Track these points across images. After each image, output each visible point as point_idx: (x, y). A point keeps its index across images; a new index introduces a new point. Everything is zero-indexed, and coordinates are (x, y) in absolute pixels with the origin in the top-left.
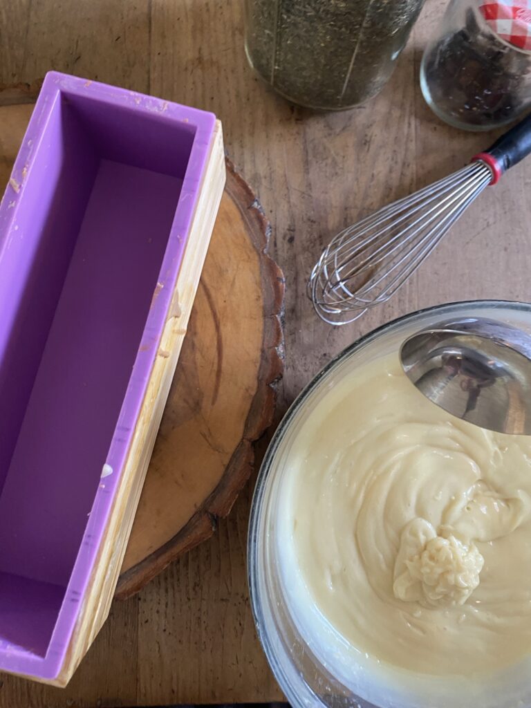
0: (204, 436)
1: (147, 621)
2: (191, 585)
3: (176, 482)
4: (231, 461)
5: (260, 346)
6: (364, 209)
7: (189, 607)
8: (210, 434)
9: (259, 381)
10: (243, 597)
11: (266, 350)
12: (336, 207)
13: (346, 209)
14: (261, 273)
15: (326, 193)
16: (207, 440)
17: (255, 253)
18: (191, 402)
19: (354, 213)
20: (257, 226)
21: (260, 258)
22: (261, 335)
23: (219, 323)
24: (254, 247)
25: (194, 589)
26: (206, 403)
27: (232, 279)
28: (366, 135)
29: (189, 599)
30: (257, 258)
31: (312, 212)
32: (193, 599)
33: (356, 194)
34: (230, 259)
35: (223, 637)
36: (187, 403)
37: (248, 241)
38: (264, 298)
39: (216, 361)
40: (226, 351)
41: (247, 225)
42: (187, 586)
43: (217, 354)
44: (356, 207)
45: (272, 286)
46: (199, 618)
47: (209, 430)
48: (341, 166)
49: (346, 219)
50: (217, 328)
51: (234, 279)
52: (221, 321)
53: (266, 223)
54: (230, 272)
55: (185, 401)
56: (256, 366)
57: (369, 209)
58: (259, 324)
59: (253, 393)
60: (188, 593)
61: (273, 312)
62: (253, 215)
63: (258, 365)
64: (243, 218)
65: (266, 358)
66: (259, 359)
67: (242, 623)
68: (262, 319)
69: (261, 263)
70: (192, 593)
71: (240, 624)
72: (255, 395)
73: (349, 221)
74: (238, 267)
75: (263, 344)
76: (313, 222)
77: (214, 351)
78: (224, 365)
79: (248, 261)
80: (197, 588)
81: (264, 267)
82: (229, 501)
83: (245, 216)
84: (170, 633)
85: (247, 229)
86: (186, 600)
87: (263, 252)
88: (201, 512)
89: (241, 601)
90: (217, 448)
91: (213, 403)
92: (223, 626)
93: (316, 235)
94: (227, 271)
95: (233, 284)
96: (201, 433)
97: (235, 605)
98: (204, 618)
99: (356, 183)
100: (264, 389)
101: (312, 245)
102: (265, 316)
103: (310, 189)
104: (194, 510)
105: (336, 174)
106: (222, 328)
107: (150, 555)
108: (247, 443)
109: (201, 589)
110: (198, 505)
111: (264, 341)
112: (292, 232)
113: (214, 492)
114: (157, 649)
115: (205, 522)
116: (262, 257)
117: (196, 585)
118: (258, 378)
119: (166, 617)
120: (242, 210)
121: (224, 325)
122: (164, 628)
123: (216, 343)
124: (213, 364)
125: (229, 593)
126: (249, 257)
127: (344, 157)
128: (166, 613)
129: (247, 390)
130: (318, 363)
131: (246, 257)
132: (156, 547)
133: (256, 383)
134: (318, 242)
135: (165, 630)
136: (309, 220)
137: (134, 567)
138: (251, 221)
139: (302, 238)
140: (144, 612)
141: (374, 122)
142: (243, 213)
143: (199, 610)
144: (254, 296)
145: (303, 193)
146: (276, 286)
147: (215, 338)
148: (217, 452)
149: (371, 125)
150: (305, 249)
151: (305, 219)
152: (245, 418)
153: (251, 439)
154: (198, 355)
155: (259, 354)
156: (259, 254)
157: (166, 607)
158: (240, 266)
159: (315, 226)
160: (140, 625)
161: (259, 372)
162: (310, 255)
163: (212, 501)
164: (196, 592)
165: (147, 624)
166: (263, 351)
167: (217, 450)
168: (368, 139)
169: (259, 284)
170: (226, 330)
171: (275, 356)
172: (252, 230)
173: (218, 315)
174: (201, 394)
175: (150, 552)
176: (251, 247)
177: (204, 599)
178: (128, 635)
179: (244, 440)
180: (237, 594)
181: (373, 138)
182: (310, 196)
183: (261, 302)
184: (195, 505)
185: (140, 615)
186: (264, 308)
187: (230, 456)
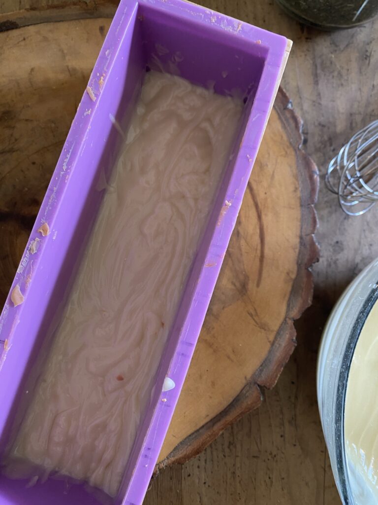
0: (251, 315)
1: (189, 475)
2: (226, 444)
3: (229, 357)
4: (276, 338)
5: (298, 233)
6: (367, 114)
7: (225, 463)
8: (256, 313)
9: (299, 265)
10: (271, 454)
11: (304, 237)
12: (343, 113)
13: (351, 115)
14: (298, 166)
15: (334, 101)
16: (254, 319)
17: (292, 149)
18: (238, 284)
19: (358, 119)
20: (293, 125)
21: (296, 153)
22: (299, 223)
23: (261, 213)
24: (290, 143)
25: (229, 447)
26: (251, 286)
27: (271, 173)
28: (367, 51)
29: (224, 456)
30: (293, 153)
31: (322, 118)
32: (229, 456)
33: (359, 102)
34: (269, 154)
35: (255, 489)
36: (235, 285)
37: (285, 138)
38: (302, 190)
39: (259, 247)
40: (268, 239)
41: (284, 124)
42: (223, 445)
43: (259, 241)
44: (360, 113)
45: (308, 179)
46: (234, 473)
47: (255, 310)
48: (346, 78)
49: (351, 124)
50: (259, 217)
51: (274, 172)
52: (262, 212)
53: (300, 122)
54: (269, 166)
55: (233, 284)
56: (295, 252)
57: (371, 115)
58: (297, 213)
59: (293, 276)
60: (223, 451)
61: (309, 203)
62: (288, 115)
63: (297, 250)
64: (280, 118)
65: (305, 245)
66: (298, 245)
67: (271, 477)
68: (299, 208)
69: (297, 158)
70: (227, 450)
71: (270, 478)
72: (296, 278)
73: (354, 125)
74: (276, 161)
75: (301, 232)
76: (323, 126)
77: (257, 238)
78: (266, 251)
79: (285, 157)
80: (231, 447)
81: (300, 161)
82: (275, 374)
83: (282, 116)
84: (209, 486)
85: (284, 127)
86: (223, 457)
87: (298, 148)
88: (251, 383)
89: (270, 458)
90: (263, 327)
91: (258, 285)
92: (255, 479)
93: (326, 138)
94: (267, 165)
95: (273, 177)
96: (249, 313)
97: (265, 461)
98: (238, 473)
99: (359, 93)
100: (303, 272)
101: (323, 146)
102: (301, 206)
103: (320, 98)
104: (244, 382)
105: (342, 85)
106: (263, 217)
107: (207, 423)
108: (290, 323)
109: (235, 447)
110: (249, 377)
111: (301, 228)
112: (305, 136)
113: (261, 366)
114: (199, 500)
115: (255, 392)
116: (298, 152)
117: (230, 444)
118: (297, 263)
119: (205, 471)
120: (279, 112)
121: (266, 215)
122: (204, 481)
123: (258, 231)
124: (256, 250)
125: (260, 451)
126: (286, 152)
127: (348, 70)
128: (205, 468)
129: (288, 274)
130: (331, 250)
131: (284, 153)
132: (212, 415)
133: (296, 268)
134: (328, 144)
135: (205, 483)
136: (320, 124)
137: (193, 434)
138: (287, 120)
139: (314, 140)
140: (186, 468)
141: (374, 39)
142: (280, 114)
143: (234, 465)
144: (292, 188)
145: (314, 102)
146: (311, 177)
147: (258, 227)
148: (263, 331)
149: (371, 42)
150: (318, 150)
151: (316, 124)
152: (287, 298)
153: (293, 318)
154: (243, 242)
155: (297, 240)
156: (295, 150)
157: (206, 463)
158: (279, 161)
159: (325, 129)
160: (183, 479)
161: (298, 257)
162: (322, 155)
163: (260, 374)
164: (231, 450)
165: (189, 478)
166: (301, 238)
167: (263, 328)
168: (368, 54)
169: (296, 177)
170: (268, 219)
171: (312, 244)
172: (288, 128)
173: (260, 205)
174: (247, 277)
175: (208, 419)
176: (288, 144)
177: (238, 456)
178: (173, 488)
179: (287, 319)
180: (266, 451)
181: (373, 53)
182: (320, 104)
183: (299, 194)
184: (246, 378)
185: (183, 471)
186: (300, 198)
187: (275, 333)
